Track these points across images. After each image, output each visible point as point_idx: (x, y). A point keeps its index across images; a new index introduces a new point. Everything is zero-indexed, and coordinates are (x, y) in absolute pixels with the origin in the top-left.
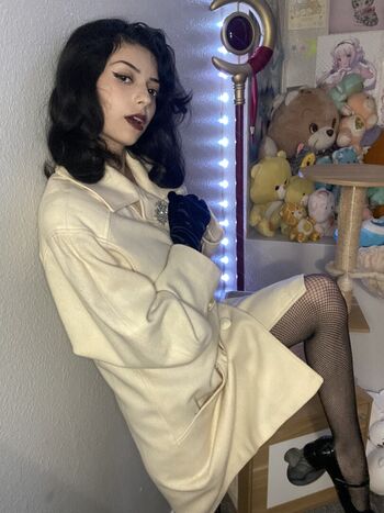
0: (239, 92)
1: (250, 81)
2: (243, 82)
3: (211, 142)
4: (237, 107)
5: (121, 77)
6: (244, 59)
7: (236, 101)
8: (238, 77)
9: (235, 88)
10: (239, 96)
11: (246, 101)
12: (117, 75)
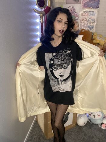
0: (42, 19)
1: (45, 16)
2: (43, 16)
3: (34, 33)
4: (41, 23)
5: (59, 21)
6: (43, 10)
7: (41, 22)
8: (41, 15)
9: (41, 18)
10: (42, 20)
11: (44, 22)
12: (58, 21)
